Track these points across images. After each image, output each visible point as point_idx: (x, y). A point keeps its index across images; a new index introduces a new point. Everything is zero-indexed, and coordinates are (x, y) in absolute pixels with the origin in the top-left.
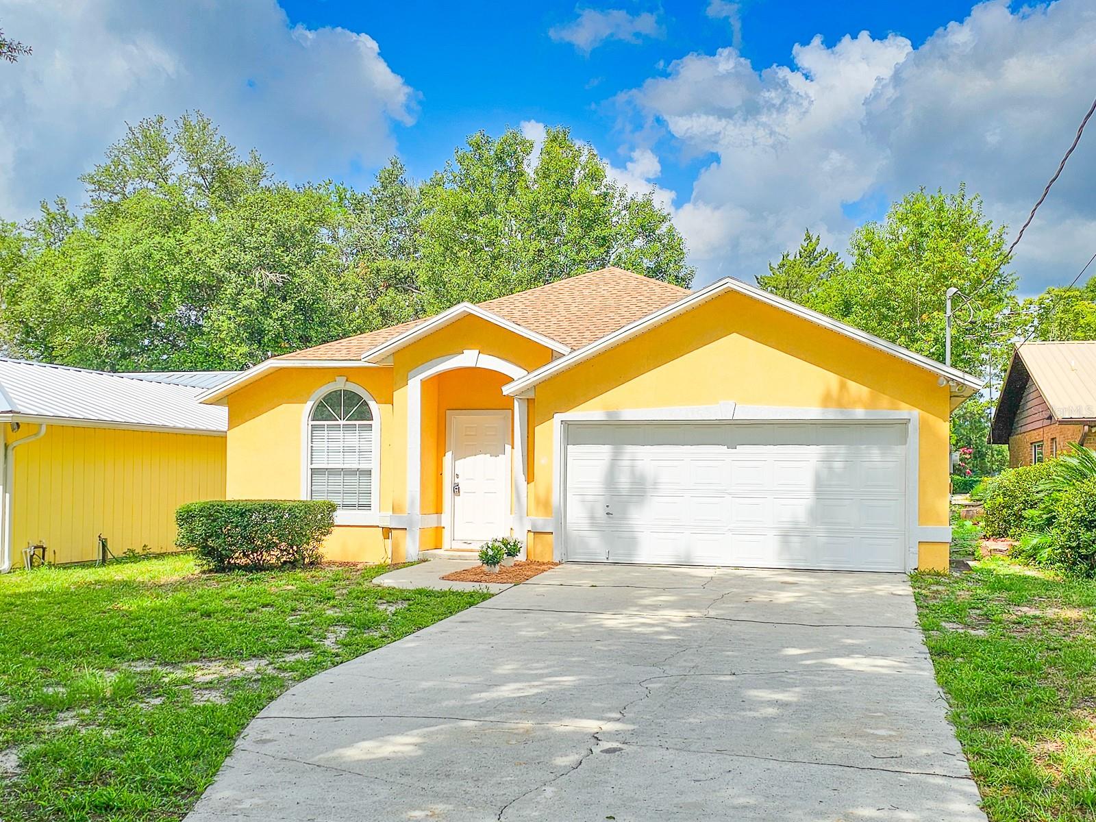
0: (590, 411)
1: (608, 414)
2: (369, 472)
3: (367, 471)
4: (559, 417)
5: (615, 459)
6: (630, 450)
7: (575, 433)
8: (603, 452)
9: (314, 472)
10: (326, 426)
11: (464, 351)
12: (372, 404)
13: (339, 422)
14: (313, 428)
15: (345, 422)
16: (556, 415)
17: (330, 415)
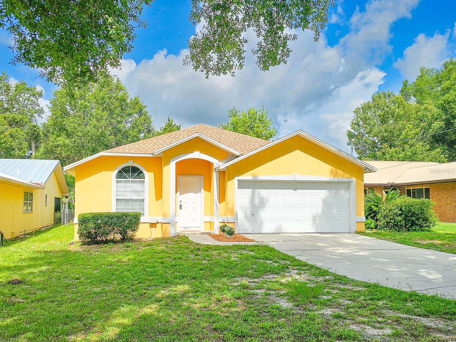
0: (247, 176)
1: (254, 177)
2: (143, 200)
4: (237, 178)
5: (253, 194)
6: (257, 191)
7: (242, 184)
8: (248, 192)
9: (118, 200)
10: (123, 181)
11: (194, 152)
12: (145, 172)
13: (129, 179)
14: (117, 182)
15: (132, 179)
16: (235, 177)
17: (125, 177)
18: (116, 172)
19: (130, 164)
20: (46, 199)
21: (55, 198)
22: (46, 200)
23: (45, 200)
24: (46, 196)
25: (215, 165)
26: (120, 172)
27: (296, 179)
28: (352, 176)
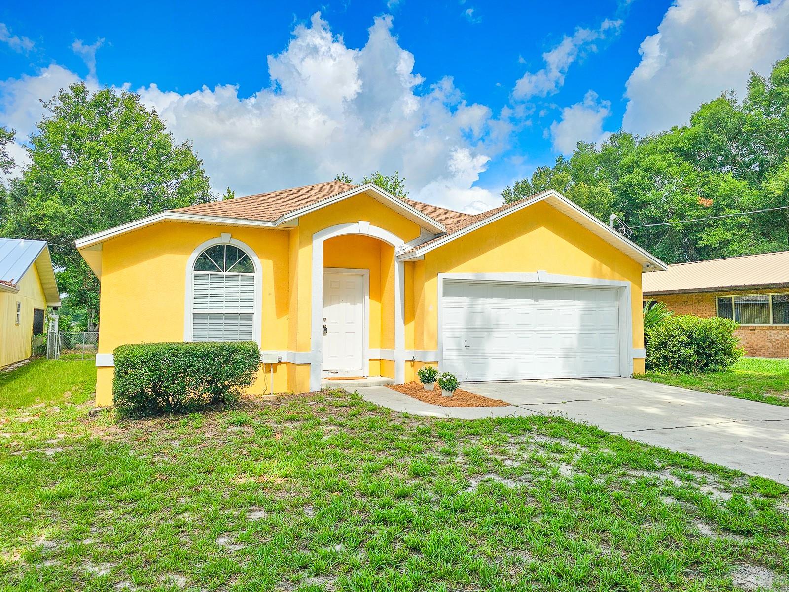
0: (461, 272)
2: (250, 317)
3: (249, 316)
4: (442, 276)
5: (472, 307)
6: (481, 300)
7: (452, 288)
8: (463, 302)
9: (196, 315)
10: (209, 275)
11: (359, 222)
12: (255, 259)
13: (222, 273)
14: (196, 276)
15: (227, 273)
16: (439, 274)
17: (212, 268)
18: (194, 256)
19: (225, 240)
20: (18, 311)
21: (35, 310)
22: (18, 313)
23: (15, 312)
24: (19, 306)
25: (397, 249)
26: (202, 256)
27: (541, 280)
28: (626, 277)
